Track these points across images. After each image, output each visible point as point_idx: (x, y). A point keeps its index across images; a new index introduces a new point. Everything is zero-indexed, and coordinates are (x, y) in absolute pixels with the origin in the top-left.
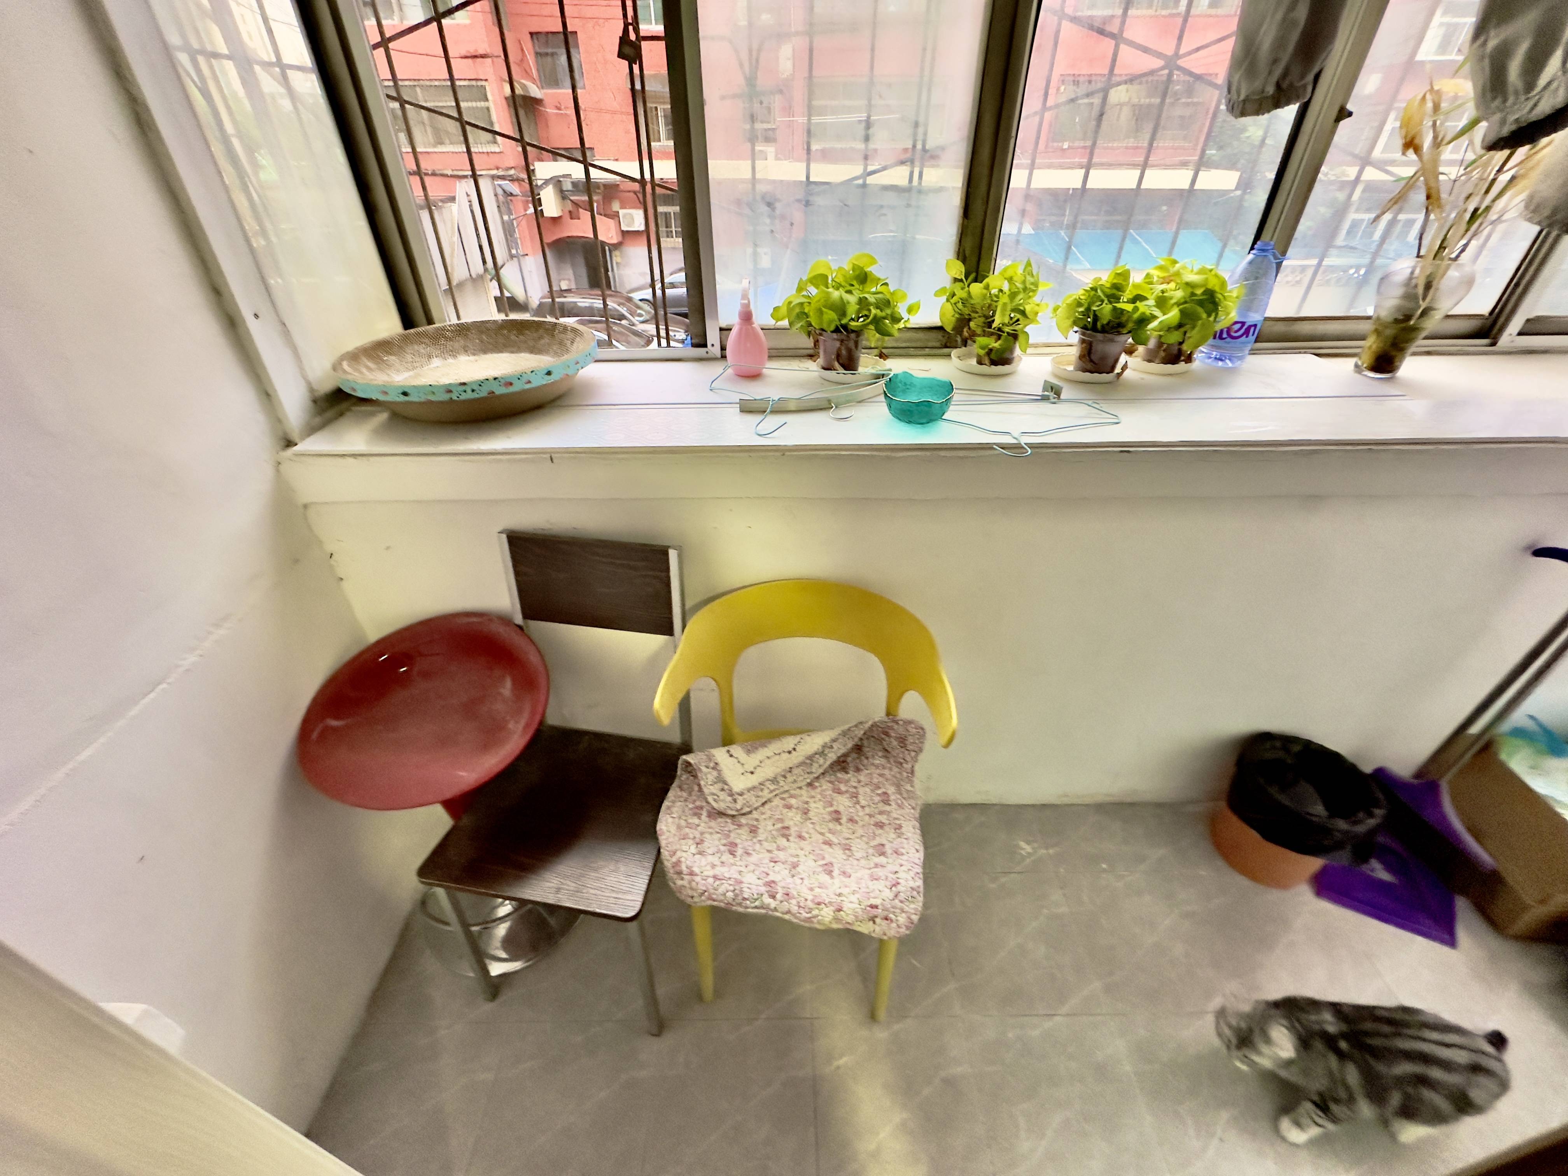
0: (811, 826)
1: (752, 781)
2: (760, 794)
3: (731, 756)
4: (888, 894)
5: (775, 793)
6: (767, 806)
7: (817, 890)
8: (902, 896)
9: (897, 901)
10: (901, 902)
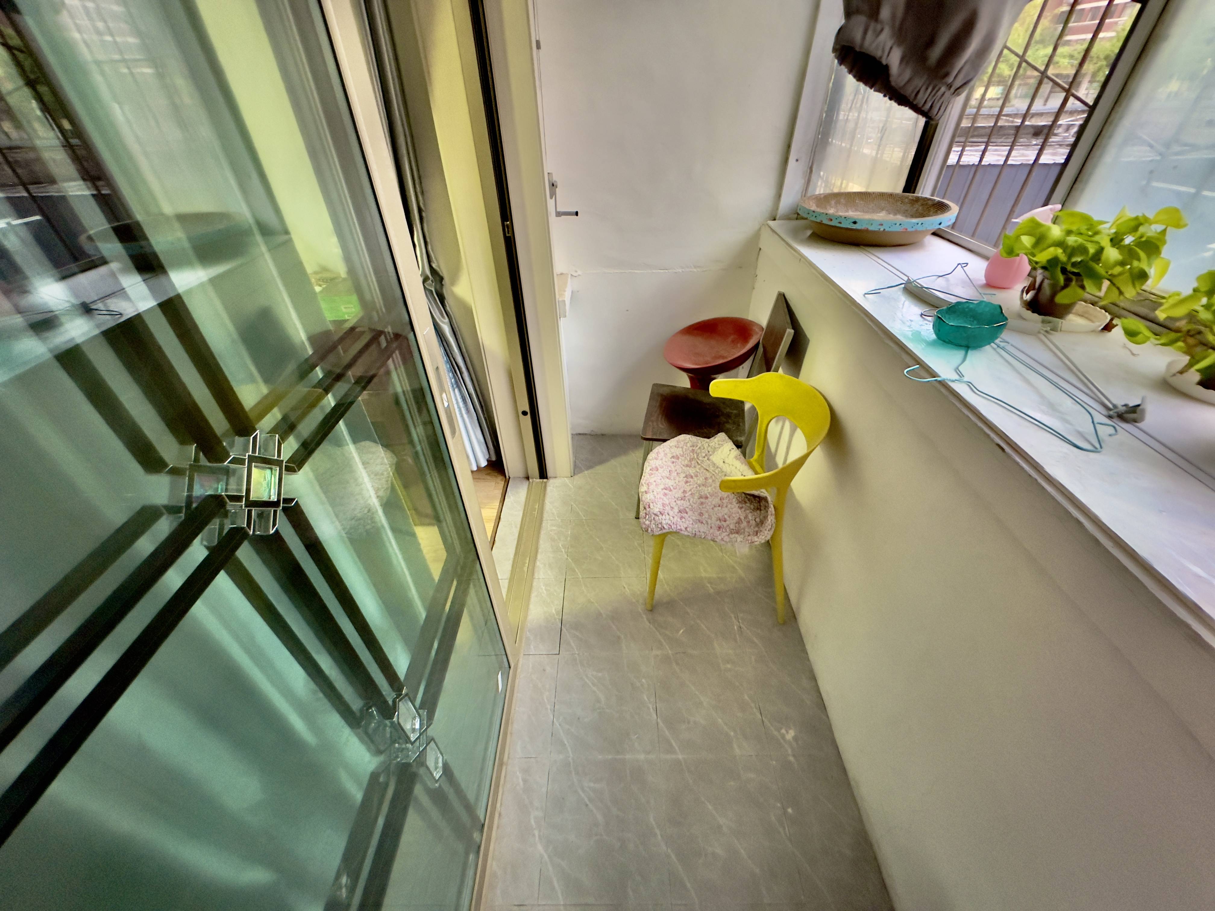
0: (695, 486)
1: (721, 464)
2: (711, 467)
3: (730, 450)
4: (656, 510)
5: (714, 473)
6: (705, 471)
7: (654, 483)
8: (657, 518)
9: (654, 516)
10: (654, 518)
